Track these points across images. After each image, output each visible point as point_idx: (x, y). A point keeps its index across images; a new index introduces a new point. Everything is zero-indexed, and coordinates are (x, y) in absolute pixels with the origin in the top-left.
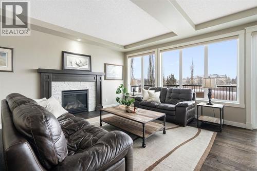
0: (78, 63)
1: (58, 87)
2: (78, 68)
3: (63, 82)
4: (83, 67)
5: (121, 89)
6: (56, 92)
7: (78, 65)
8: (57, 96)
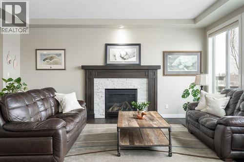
0: (122, 56)
1: (101, 85)
2: (123, 62)
3: (106, 79)
4: (129, 60)
5: (190, 91)
6: (100, 90)
7: (123, 58)
8: (100, 94)
